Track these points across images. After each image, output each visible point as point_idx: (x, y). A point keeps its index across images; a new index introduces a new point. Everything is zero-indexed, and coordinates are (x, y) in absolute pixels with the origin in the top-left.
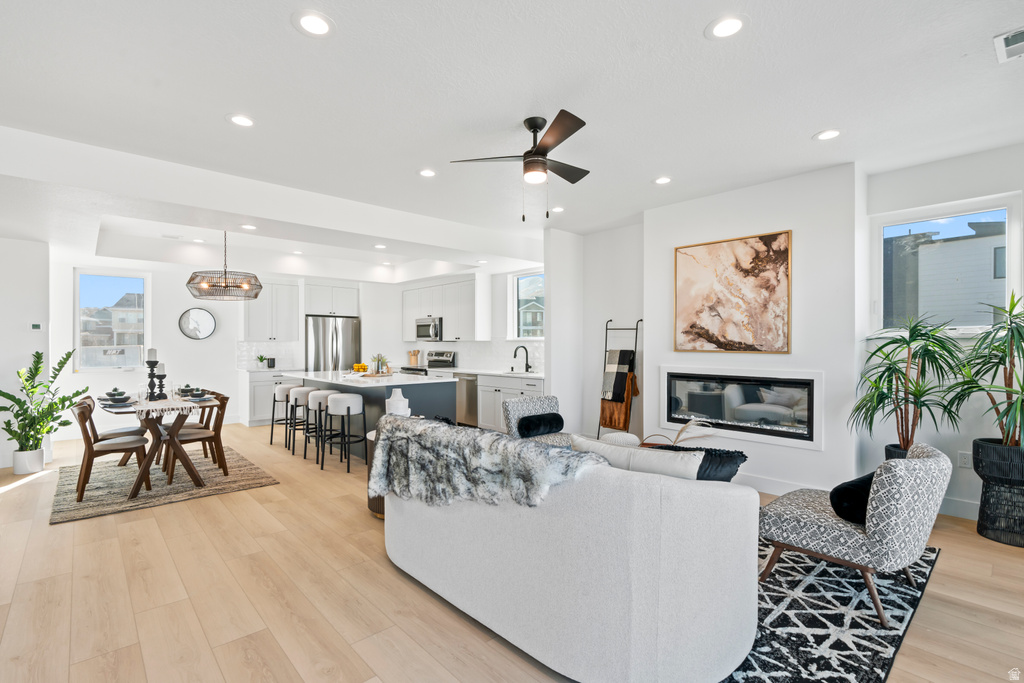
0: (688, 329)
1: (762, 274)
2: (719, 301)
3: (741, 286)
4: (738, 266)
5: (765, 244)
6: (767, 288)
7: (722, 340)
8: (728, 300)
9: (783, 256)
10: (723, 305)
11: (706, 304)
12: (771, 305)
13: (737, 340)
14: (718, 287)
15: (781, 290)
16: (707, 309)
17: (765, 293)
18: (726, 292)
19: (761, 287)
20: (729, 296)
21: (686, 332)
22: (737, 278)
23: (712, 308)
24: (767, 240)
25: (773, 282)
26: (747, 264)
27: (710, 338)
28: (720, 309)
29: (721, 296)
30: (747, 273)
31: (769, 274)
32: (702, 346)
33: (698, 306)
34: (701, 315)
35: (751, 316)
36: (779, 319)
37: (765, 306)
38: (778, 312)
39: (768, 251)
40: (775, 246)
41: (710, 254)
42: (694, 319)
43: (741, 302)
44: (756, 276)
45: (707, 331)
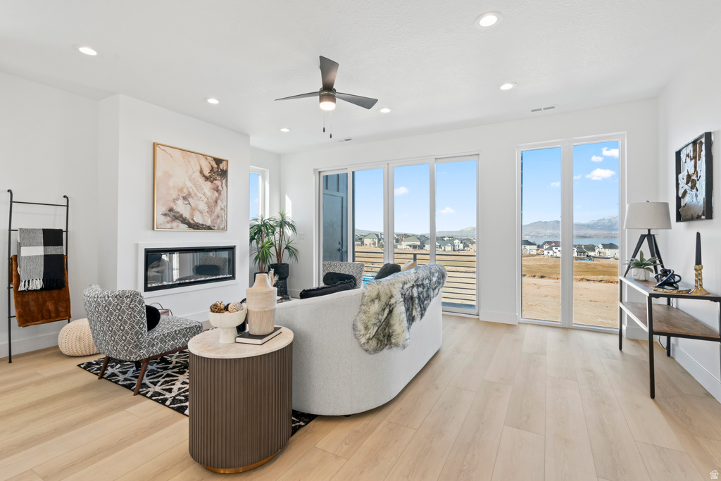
0: (167, 212)
1: (215, 182)
2: (189, 194)
3: (204, 187)
4: (201, 172)
5: (216, 163)
6: (217, 191)
7: (192, 222)
8: (196, 194)
9: (224, 174)
10: (192, 197)
11: (181, 195)
12: (219, 202)
13: (201, 222)
14: (189, 184)
15: (224, 193)
16: (182, 199)
17: (216, 194)
18: (194, 189)
19: (214, 189)
20: (196, 191)
21: (165, 215)
22: (201, 180)
23: (185, 198)
24: (218, 161)
25: (220, 188)
26: (207, 173)
27: (184, 221)
28: (190, 200)
29: (191, 190)
30: (207, 178)
31: (218, 183)
32: (178, 226)
33: (175, 196)
34: (177, 202)
35: (209, 207)
36: (223, 211)
37: (216, 202)
38: (223, 207)
39: (218, 168)
40: (221, 166)
41: (183, 158)
42: (172, 205)
43: (203, 197)
44: (212, 182)
45: (181, 216)
